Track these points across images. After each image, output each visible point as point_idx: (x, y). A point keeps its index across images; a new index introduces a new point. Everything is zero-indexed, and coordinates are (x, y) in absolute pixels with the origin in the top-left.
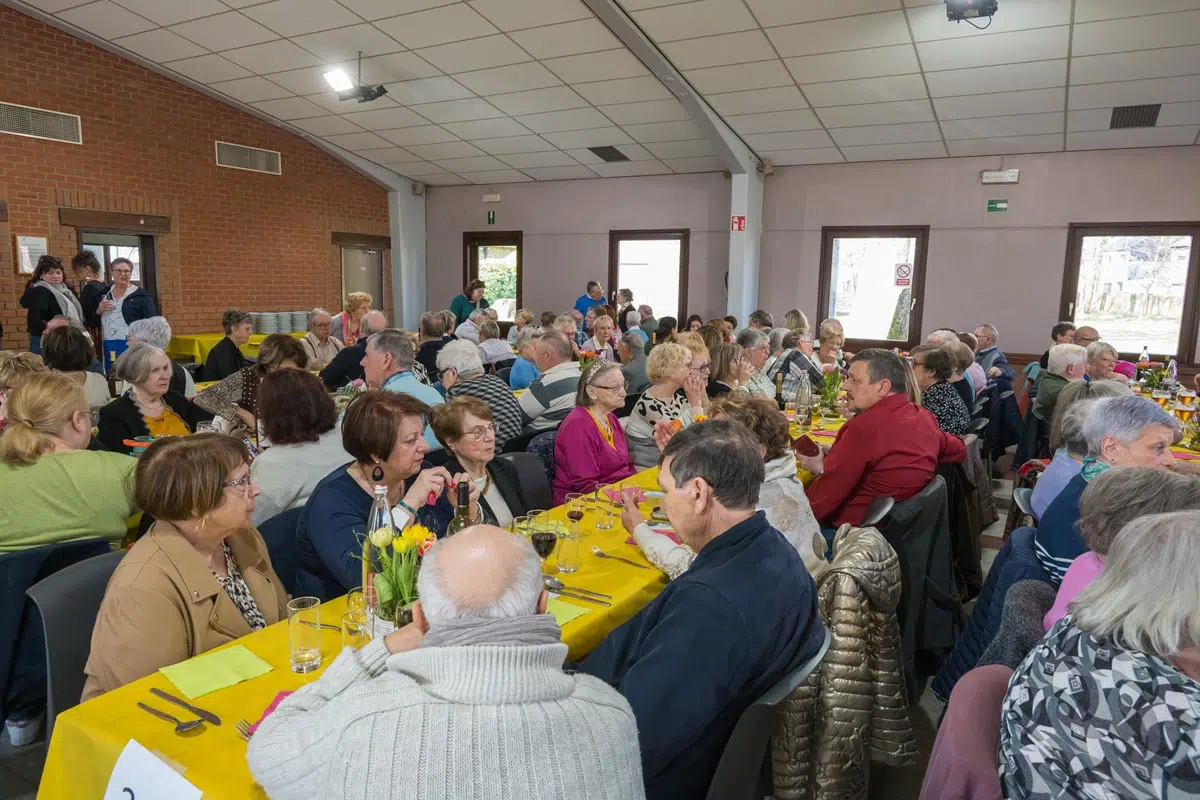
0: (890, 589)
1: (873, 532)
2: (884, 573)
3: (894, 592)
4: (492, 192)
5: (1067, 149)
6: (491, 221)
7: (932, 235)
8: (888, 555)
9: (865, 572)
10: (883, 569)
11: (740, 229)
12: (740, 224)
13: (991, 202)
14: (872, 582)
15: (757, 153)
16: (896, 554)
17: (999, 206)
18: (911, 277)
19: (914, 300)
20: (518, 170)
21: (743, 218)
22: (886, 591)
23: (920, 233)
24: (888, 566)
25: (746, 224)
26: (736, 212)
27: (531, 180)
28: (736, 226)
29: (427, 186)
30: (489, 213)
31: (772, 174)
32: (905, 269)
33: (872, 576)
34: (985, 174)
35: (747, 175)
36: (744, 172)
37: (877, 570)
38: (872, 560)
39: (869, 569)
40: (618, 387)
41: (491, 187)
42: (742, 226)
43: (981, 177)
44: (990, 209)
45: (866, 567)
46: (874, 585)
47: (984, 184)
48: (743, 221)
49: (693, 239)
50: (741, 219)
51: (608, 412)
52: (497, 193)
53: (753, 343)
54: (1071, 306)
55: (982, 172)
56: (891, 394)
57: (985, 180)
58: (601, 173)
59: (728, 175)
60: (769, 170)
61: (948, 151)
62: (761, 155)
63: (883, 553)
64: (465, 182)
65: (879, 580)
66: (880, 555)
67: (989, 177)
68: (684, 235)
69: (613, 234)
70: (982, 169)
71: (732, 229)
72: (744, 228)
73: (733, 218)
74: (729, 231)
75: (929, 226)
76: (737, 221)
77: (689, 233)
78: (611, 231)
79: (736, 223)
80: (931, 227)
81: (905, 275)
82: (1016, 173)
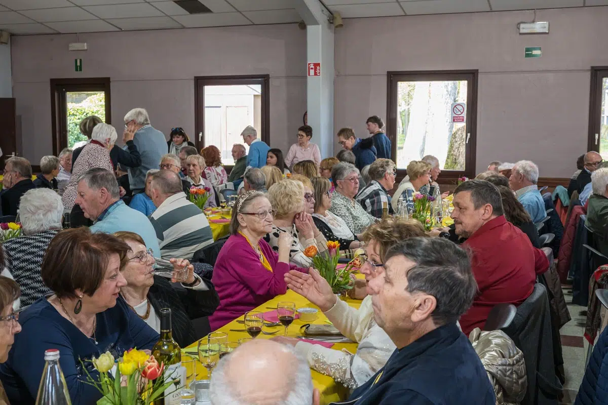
0: (520, 381)
1: (500, 335)
2: (515, 368)
3: (522, 383)
4: (78, 41)
5: (586, 5)
6: (79, 68)
7: (481, 78)
8: (515, 352)
9: (500, 368)
10: (513, 365)
11: (316, 74)
12: (315, 70)
13: (527, 50)
14: (505, 376)
15: (329, 7)
16: (521, 352)
18: (464, 115)
19: (469, 134)
20: (103, 20)
21: (318, 64)
22: (517, 383)
23: (471, 76)
24: (518, 361)
25: (321, 69)
26: (311, 59)
27: (118, 30)
28: (312, 72)
29: (12, 35)
30: (76, 61)
31: (341, 25)
32: (460, 108)
33: (505, 370)
34: (522, 26)
35: (320, 26)
36: (318, 24)
37: (509, 365)
38: (504, 357)
39: (502, 365)
40: (264, 213)
41: (77, 36)
42: (317, 72)
43: (519, 28)
44: (527, 55)
45: (500, 362)
46: (507, 378)
47: (521, 34)
48: (318, 68)
49: (273, 83)
50: (316, 65)
51: (259, 238)
52: (83, 42)
53: (343, 175)
54: (597, 136)
55: (519, 24)
57: (522, 31)
58: (185, 25)
59: (303, 26)
60: (339, 21)
61: (490, 6)
62: (331, 8)
63: (511, 351)
64: (52, 32)
65: (512, 373)
66: (510, 353)
67: (525, 28)
68: (264, 80)
69: (197, 80)
70: (519, 22)
71: (309, 75)
72: (319, 73)
73: (309, 64)
74: (306, 76)
75: (478, 70)
76: (313, 67)
77: (269, 78)
78: (195, 77)
79: (312, 69)
80: (479, 71)
81: (460, 113)
82: (546, 24)
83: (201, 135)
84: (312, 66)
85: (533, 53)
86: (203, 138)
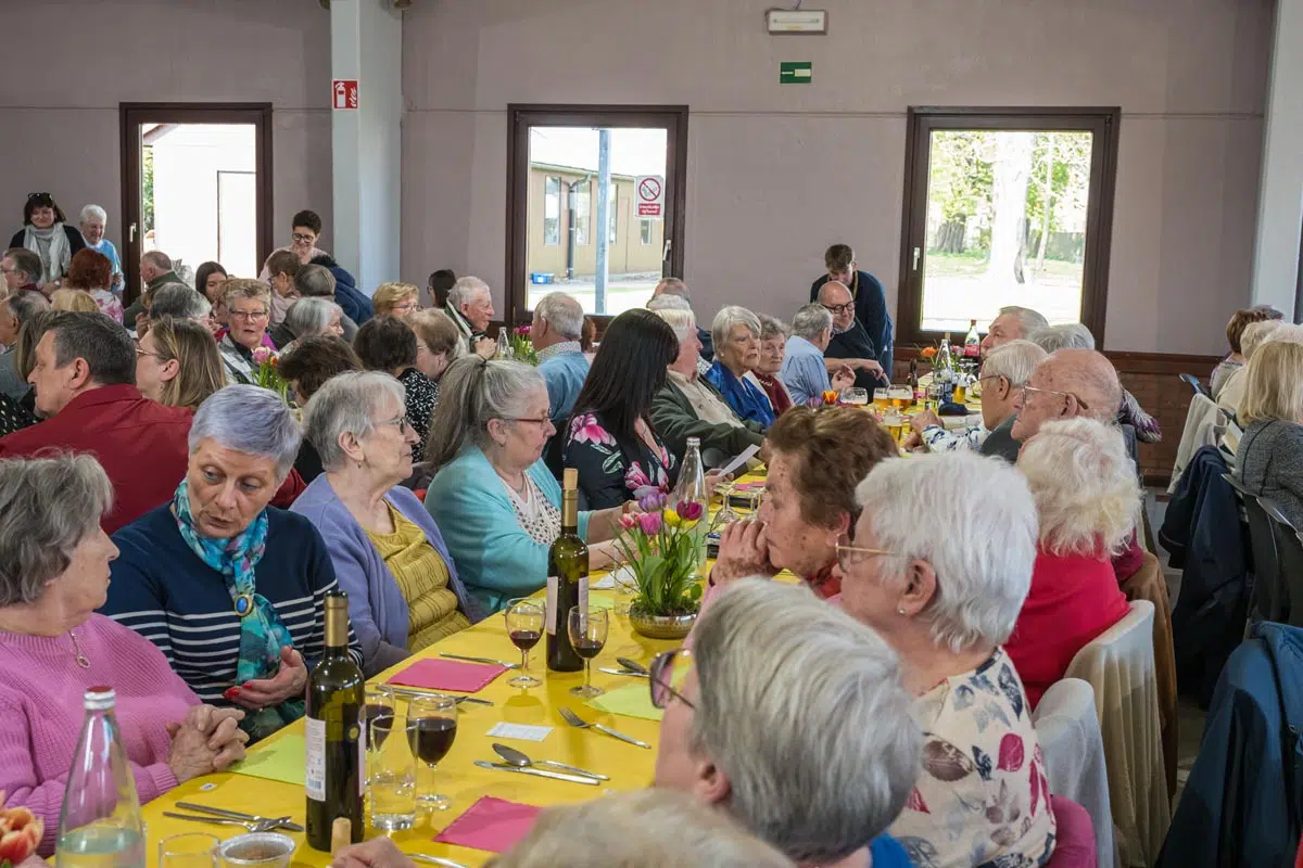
7: (694, 123)
11: (348, 105)
12: (348, 96)
13: (785, 66)
17: (799, 73)
18: (661, 200)
19: (669, 242)
21: (354, 84)
23: (673, 118)
25: (360, 94)
26: (339, 74)
28: (341, 100)
32: (652, 185)
34: (773, 15)
35: (357, 2)
42: (353, 99)
43: (767, 20)
44: (786, 79)
47: (773, 33)
48: (353, 91)
49: (277, 121)
50: (350, 85)
54: (917, 253)
55: (767, 13)
56: (92, 386)
57: (774, 27)
59: (325, 2)
67: (780, 21)
69: (127, 110)
70: (768, 6)
71: (336, 107)
72: (356, 102)
73: (336, 83)
74: (331, 109)
75: (687, 106)
76: (343, 89)
77: (272, 111)
78: (122, 104)
79: (341, 93)
80: (690, 109)
81: (652, 197)
82: (820, 16)
83: (133, 228)
84: (341, 88)
85: (797, 75)
86: (137, 235)
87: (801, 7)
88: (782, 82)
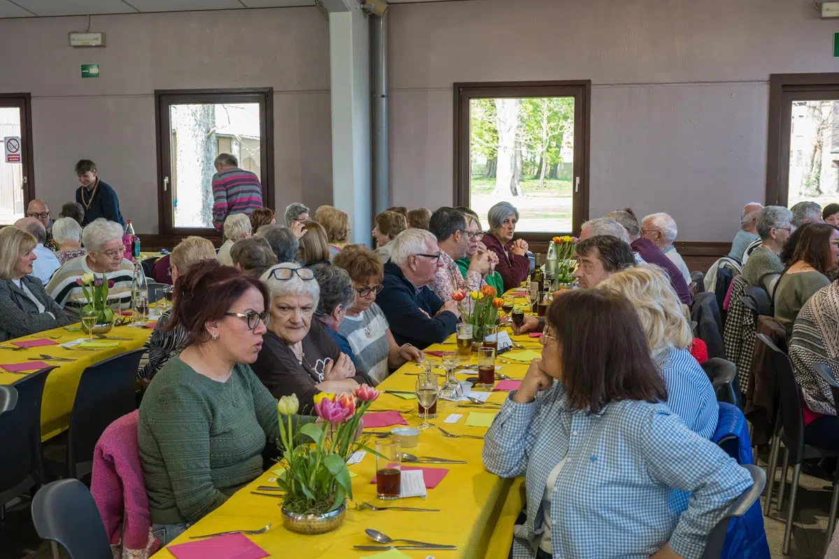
13: (84, 67)
18: (19, 152)
34: (73, 36)
43: (70, 39)
44: (85, 75)
47: (74, 47)
54: (167, 179)
55: (70, 33)
57: (73, 43)
67: (78, 39)
75: (30, 93)
80: (32, 95)
81: (14, 150)
82: (99, 36)
85: (91, 72)
87: (90, 30)
88: (83, 77)
